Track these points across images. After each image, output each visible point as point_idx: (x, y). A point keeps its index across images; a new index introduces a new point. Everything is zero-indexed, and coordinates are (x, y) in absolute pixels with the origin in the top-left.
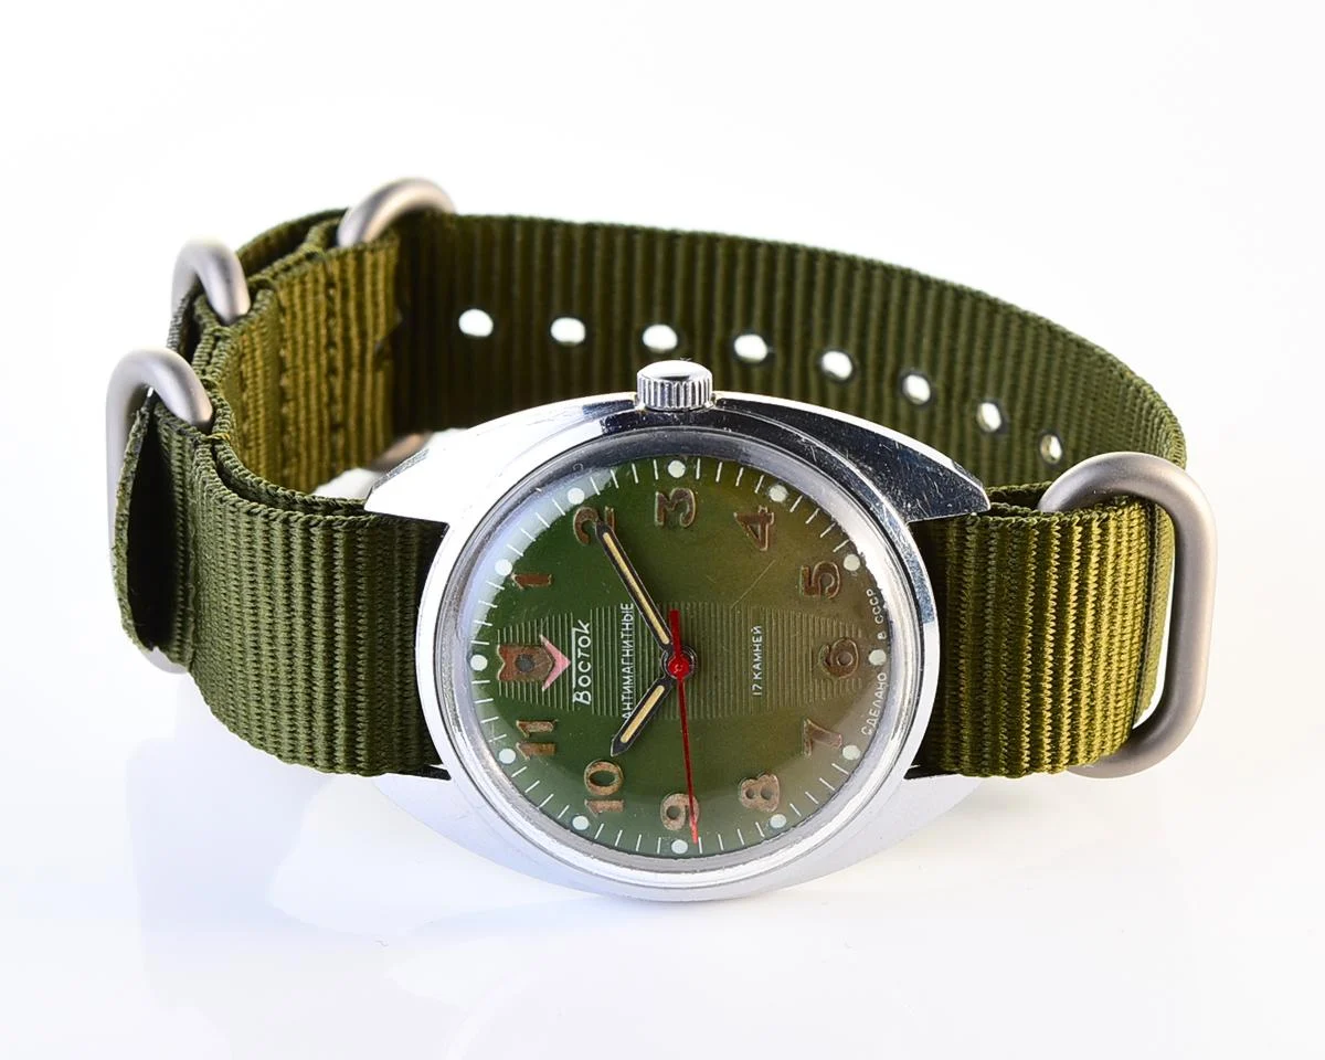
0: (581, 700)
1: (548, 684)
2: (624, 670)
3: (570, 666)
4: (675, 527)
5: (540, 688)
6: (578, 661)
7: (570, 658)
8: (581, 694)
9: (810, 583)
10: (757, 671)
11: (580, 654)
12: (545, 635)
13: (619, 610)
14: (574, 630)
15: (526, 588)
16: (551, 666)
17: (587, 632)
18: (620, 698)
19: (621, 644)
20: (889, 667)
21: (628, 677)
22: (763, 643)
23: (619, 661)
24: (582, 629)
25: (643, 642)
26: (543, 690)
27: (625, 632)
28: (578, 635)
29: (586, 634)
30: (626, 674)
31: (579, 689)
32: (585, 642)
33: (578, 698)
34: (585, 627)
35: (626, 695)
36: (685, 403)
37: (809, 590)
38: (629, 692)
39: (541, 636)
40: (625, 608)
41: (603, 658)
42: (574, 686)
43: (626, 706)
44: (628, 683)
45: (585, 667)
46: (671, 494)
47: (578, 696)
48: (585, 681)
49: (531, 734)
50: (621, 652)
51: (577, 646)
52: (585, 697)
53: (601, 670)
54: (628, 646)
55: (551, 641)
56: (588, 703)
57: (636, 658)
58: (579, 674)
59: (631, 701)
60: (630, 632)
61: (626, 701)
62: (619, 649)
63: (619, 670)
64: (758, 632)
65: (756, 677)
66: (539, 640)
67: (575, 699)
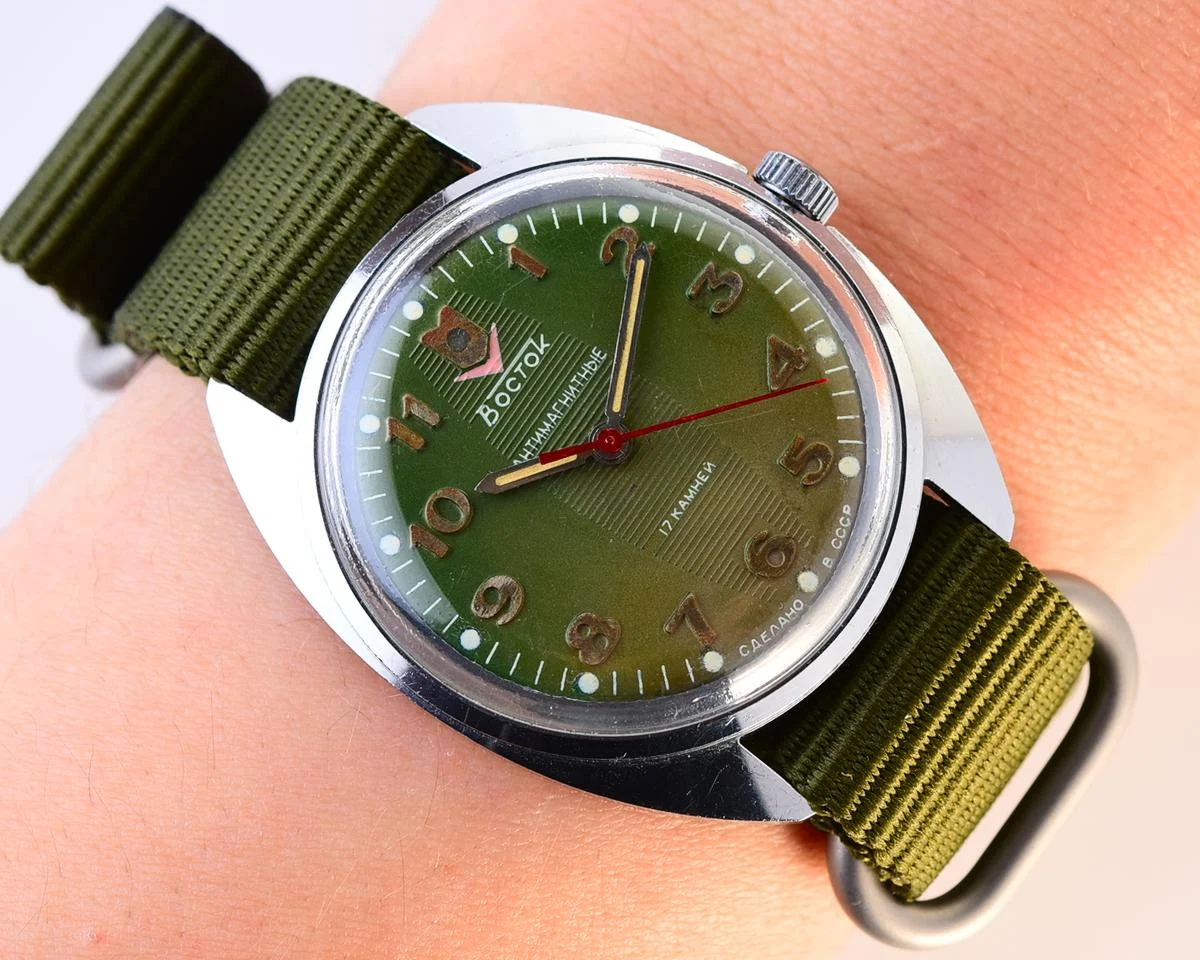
0: (485, 416)
1: (465, 377)
2: (549, 415)
3: (499, 375)
4: (704, 308)
5: (453, 376)
6: (511, 374)
7: (505, 366)
8: (490, 411)
9: (795, 455)
10: (679, 509)
11: (518, 369)
12: (497, 326)
13: (589, 351)
14: (530, 341)
15: (515, 267)
16: (481, 359)
17: (541, 352)
18: (525, 441)
19: (565, 386)
20: (813, 599)
21: (547, 425)
22: (706, 484)
23: (551, 403)
24: (540, 346)
25: (589, 400)
26: (455, 380)
27: (578, 378)
28: (531, 348)
29: (538, 353)
30: (548, 421)
31: (491, 403)
32: (531, 360)
33: (484, 412)
34: (543, 346)
35: (532, 442)
36: (800, 194)
37: (789, 462)
38: (539, 441)
39: (494, 326)
40: (596, 355)
41: (538, 388)
42: (488, 397)
43: (525, 453)
44: (543, 431)
45: (513, 385)
46: (723, 273)
47: (485, 410)
48: (503, 399)
49: (410, 416)
50: (559, 395)
51: (521, 359)
52: (491, 417)
53: (527, 399)
54: (570, 394)
55: (499, 336)
56: (490, 425)
57: (569, 413)
58: (502, 388)
59: (534, 451)
60: (584, 381)
61: (529, 448)
62: (560, 391)
63: (546, 411)
64: (709, 470)
65: (674, 515)
66: (489, 326)
67: (480, 411)
